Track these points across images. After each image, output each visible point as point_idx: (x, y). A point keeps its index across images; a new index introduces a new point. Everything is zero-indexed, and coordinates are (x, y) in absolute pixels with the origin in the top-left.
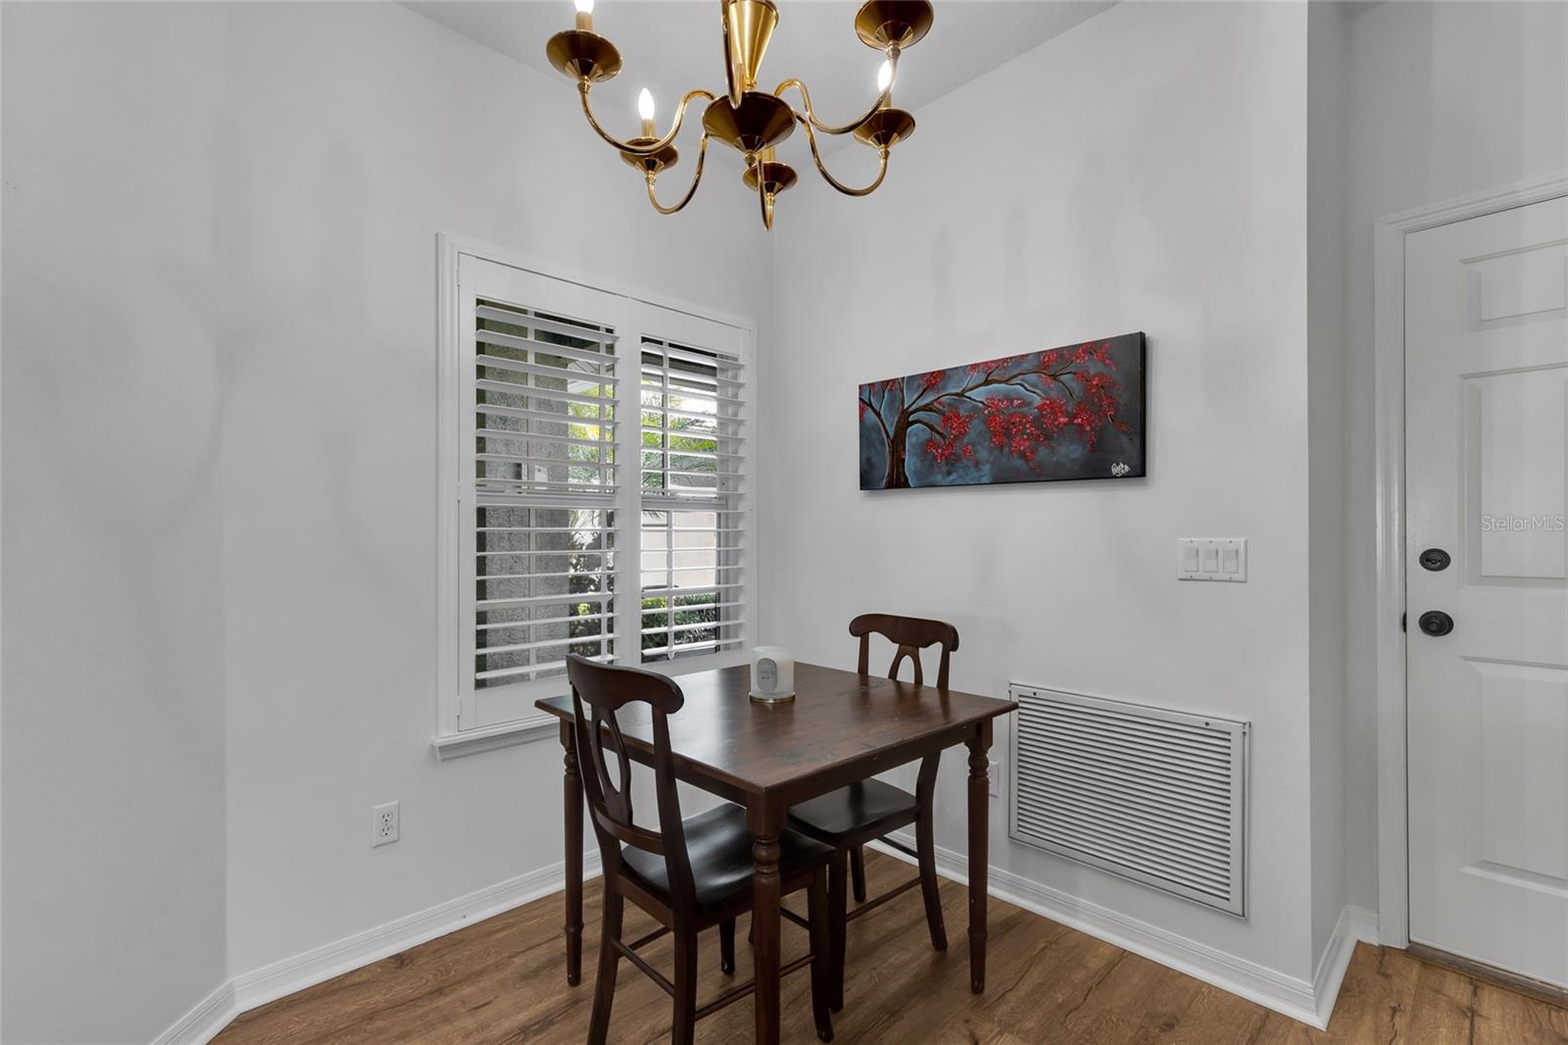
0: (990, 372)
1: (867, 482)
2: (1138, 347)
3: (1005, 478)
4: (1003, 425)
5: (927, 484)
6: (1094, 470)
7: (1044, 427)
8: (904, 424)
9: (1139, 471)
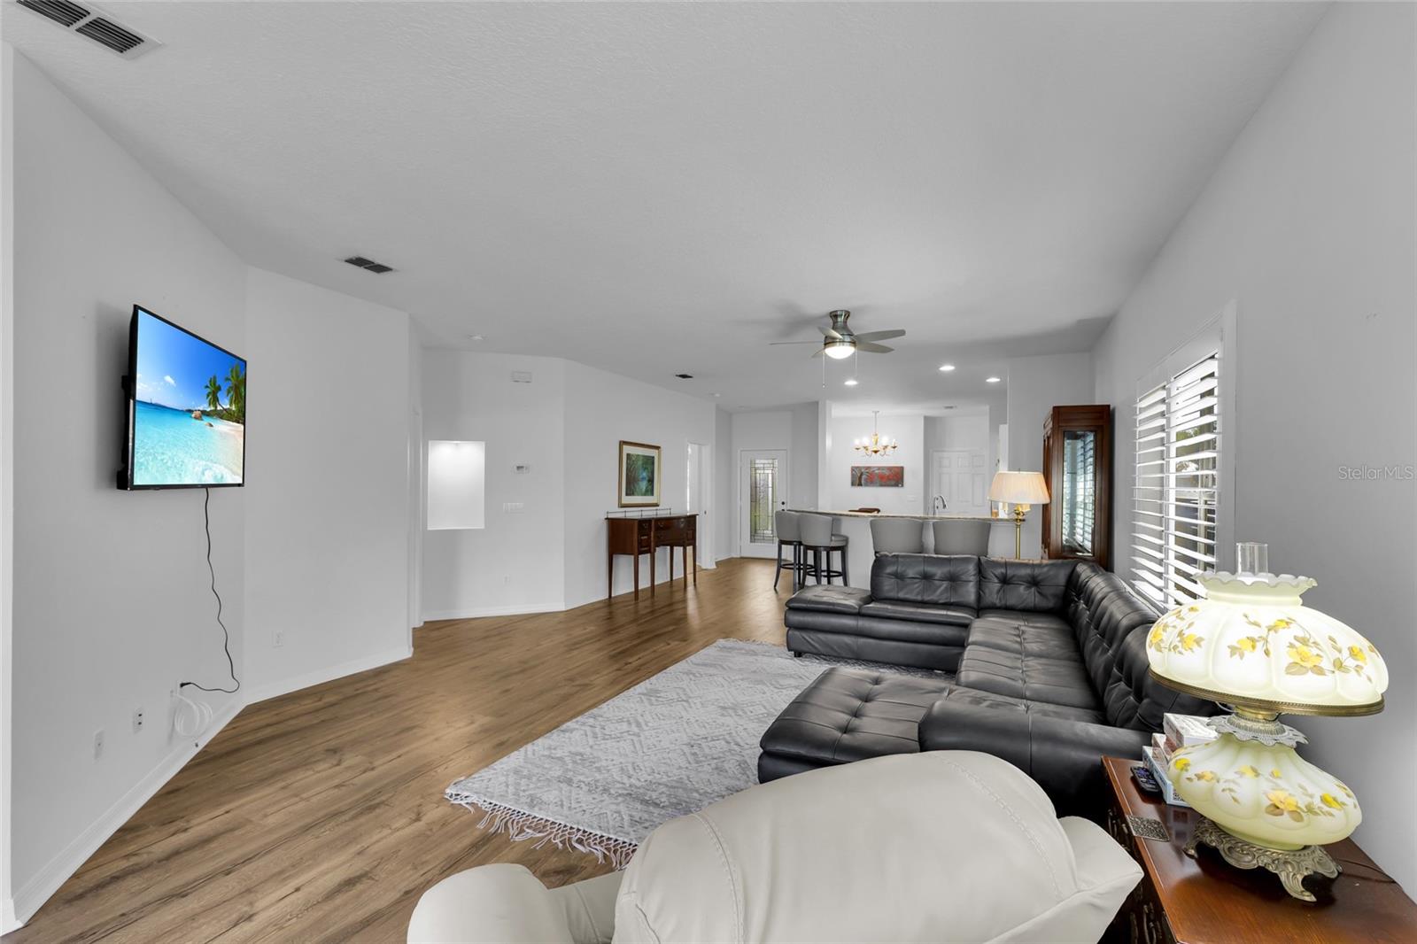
0: (879, 468)
1: (853, 484)
2: (902, 468)
3: (881, 485)
4: (882, 477)
5: (866, 485)
6: (896, 485)
7: (889, 478)
8: (862, 474)
9: (902, 486)
